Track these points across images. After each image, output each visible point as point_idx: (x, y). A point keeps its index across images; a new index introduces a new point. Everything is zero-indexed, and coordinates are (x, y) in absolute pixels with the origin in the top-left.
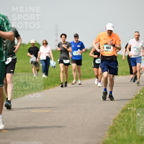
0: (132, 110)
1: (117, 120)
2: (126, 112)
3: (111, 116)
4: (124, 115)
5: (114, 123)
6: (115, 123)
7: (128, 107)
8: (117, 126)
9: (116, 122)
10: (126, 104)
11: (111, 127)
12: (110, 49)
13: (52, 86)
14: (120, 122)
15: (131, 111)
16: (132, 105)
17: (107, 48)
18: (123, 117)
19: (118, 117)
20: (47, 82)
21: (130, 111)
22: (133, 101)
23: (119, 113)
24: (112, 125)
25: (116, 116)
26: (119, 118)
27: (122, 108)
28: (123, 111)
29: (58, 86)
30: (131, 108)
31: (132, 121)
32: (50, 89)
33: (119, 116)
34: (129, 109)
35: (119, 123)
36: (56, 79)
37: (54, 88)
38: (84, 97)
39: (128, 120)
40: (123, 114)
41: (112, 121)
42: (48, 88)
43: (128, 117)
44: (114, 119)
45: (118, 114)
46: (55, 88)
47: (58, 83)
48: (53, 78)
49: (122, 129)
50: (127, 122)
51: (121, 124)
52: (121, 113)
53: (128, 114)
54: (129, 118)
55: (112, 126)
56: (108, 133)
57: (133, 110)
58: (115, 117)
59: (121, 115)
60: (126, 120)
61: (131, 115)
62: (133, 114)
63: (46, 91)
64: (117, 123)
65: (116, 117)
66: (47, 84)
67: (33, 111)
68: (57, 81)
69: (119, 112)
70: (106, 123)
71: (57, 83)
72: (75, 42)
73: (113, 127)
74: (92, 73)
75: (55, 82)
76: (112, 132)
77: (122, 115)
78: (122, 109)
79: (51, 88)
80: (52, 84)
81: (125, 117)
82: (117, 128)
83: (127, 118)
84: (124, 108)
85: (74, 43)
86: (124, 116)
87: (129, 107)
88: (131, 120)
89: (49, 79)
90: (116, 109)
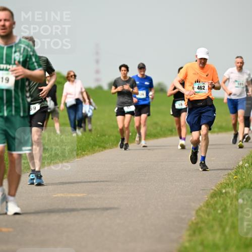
0: (229, 193)
1: (203, 211)
2: (218, 198)
3: (193, 204)
4: (216, 203)
5: (197, 216)
6: (200, 216)
7: (222, 187)
8: (203, 222)
9: (201, 214)
10: (219, 183)
11: (192, 223)
12: (203, 89)
13: (89, 151)
14: (208, 215)
15: (228, 195)
16: (229, 185)
17: (199, 88)
18: (213, 205)
19: (204, 206)
20: (80, 144)
21: (226, 195)
22: (230, 177)
23: (207, 199)
24: (195, 219)
25: (202, 204)
26: (207, 208)
27: (212, 189)
28: (214, 195)
29: (100, 151)
30: (227, 190)
31: (229, 212)
32: (86, 157)
33: (207, 204)
34: (224, 191)
35: (206, 217)
36: (97, 139)
37: (93, 155)
38: (146, 171)
39: (222, 210)
40: (213, 200)
41: (194, 213)
42: (82, 156)
43: (222, 205)
44: (197, 208)
45: (205, 201)
46: (95, 154)
47: (100, 146)
48: (92, 137)
49: (212, 227)
50: (220, 214)
51: (211, 217)
52: (210, 200)
53: (221, 200)
54: (224, 207)
55: (194, 221)
56: (188, 233)
57: (231, 194)
58: (199, 206)
59: (210, 202)
60: (219, 211)
61: (228, 203)
62: (232, 201)
63: (79, 159)
64: (203, 215)
65: (201, 206)
66: (80, 147)
67: (56, 196)
68: (97, 142)
69: (206, 196)
70: (184, 216)
71: (97, 147)
72: (140, 76)
73: (197, 224)
74: (159, 128)
75: (95, 145)
76: (194, 232)
77: (212, 202)
78: (212, 191)
79: (87, 154)
80: (90, 148)
81: (218, 206)
82: (203, 225)
83: (220, 207)
84: (215, 190)
85: (138, 78)
86: (215, 205)
87: (225, 188)
88: (227, 211)
89: (83, 140)
90: (201, 192)
